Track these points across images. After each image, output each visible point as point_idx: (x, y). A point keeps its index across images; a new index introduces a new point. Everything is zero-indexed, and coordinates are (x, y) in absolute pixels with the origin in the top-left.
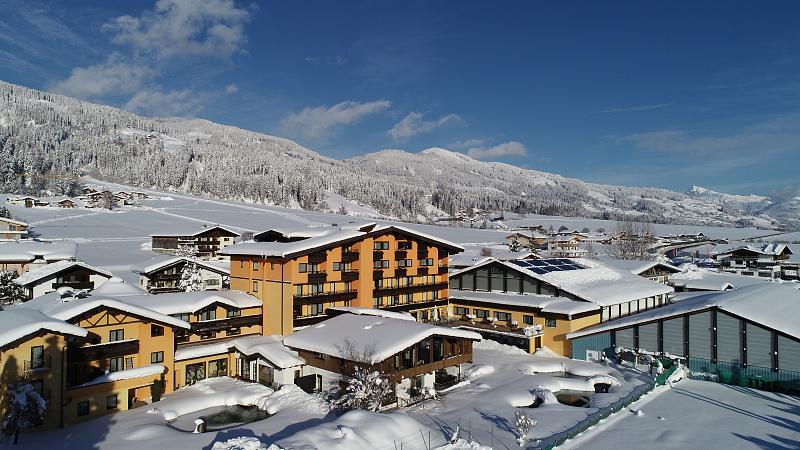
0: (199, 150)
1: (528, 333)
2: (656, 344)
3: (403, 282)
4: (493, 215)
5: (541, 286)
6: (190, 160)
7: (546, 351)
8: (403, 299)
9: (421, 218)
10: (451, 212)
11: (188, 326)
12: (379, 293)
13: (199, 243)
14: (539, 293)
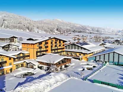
0: (5, 18)
1: (80, 57)
2: (103, 59)
3: (56, 48)
4: (69, 33)
5: (82, 48)
6: (4, 21)
7: (83, 60)
8: (56, 51)
9: (54, 33)
10: (60, 32)
11: (16, 58)
12: (52, 50)
13: (10, 39)
14: (81, 49)
